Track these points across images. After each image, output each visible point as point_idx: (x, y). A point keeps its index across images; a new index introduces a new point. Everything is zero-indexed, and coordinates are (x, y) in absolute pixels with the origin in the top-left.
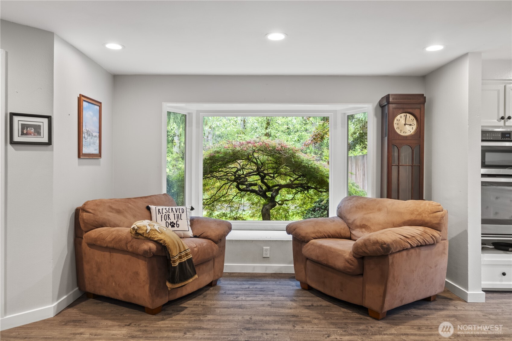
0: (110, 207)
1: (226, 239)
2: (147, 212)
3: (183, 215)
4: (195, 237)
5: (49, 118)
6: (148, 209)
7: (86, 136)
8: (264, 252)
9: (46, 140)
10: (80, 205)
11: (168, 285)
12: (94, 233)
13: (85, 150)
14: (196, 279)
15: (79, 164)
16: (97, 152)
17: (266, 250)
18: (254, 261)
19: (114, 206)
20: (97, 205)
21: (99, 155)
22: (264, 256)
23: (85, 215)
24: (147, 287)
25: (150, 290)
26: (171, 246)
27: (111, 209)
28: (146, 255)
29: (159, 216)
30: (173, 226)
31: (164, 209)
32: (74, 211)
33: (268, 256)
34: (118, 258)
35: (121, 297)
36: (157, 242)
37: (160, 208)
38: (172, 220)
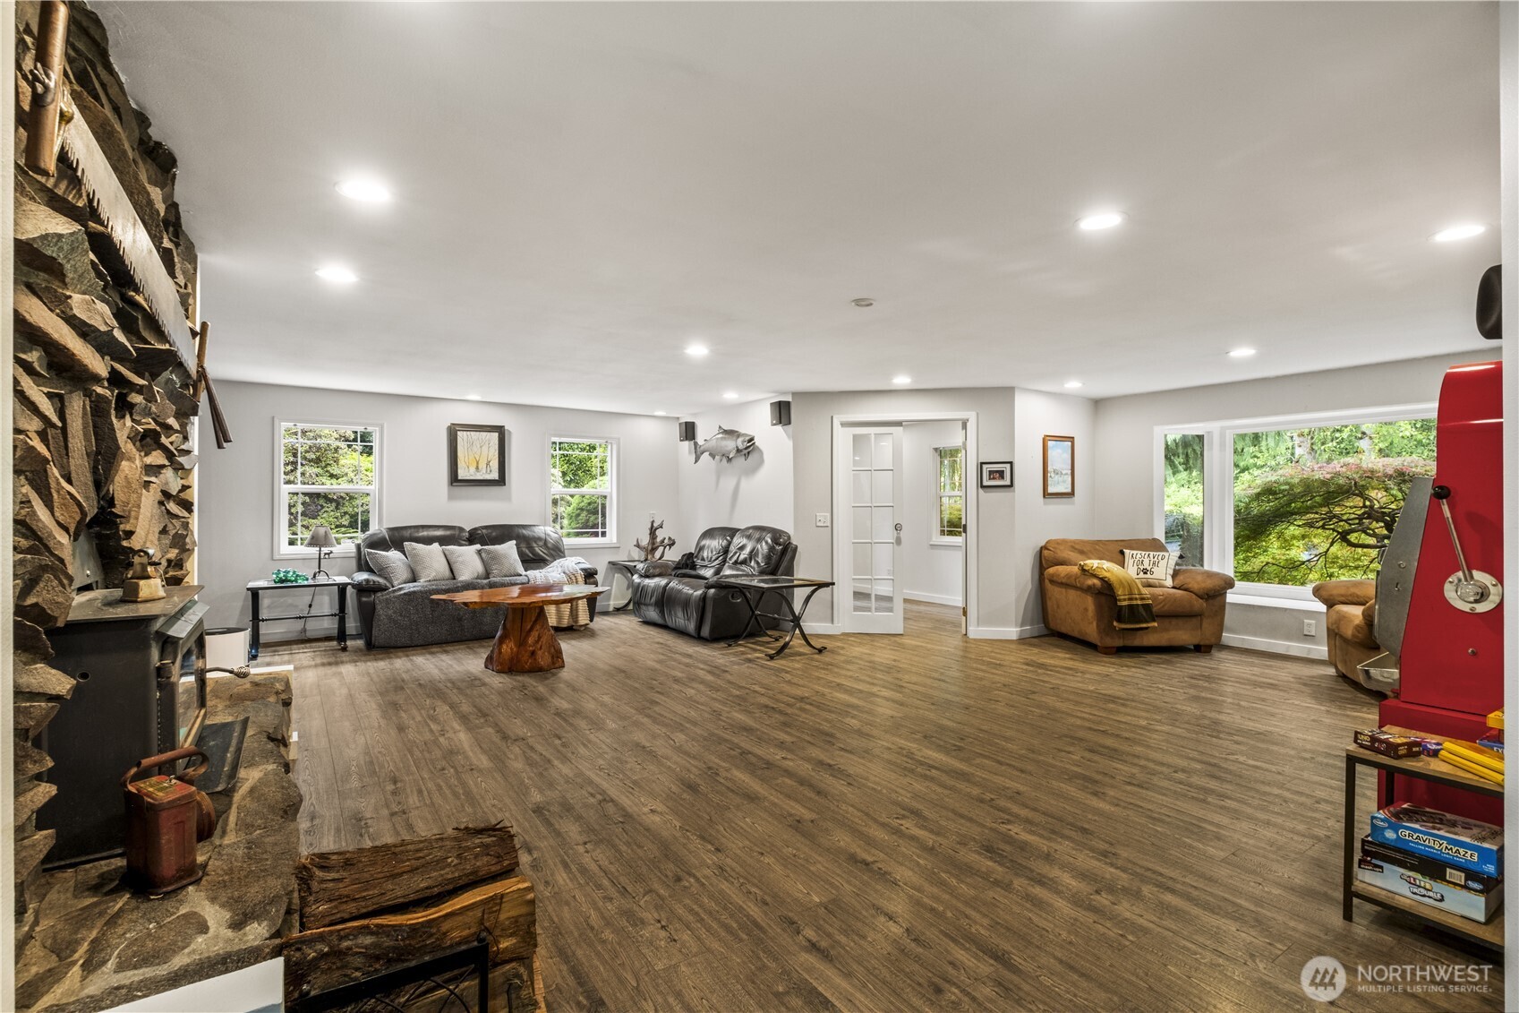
0: (1073, 547)
1: (1228, 600)
2: (1120, 557)
3: (1161, 562)
4: (1173, 588)
5: (1011, 463)
6: (1122, 553)
7: (1053, 475)
8: (1306, 628)
9: (1008, 483)
10: (1043, 544)
11: (1115, 624)
12: (1051, 570)
13: (1051, 490)
14: (1154, 627)
15: (1045, 504)
16: (1069, 490)
17: (1309, 625)
18: (1288, 637)
19: (1077, 546)
20: (1058, 543)
21: (1072, 494)
22: (1306, 633)
23: (1046, 552)
24: (1095, 624)
25: (1098, 626)
26: (1116, 585)
27: (1073, 548)
28: (1089, 590)
29: (1131, 561)
30: (1145, 573)
31: (1138, 554)
32: (1038, 549)
33: (1313, 634)
34: (1072, 594)
35: (1075, 634)
36: (1102, 579)
37: (1135, 552)
38: (1146, 565)
